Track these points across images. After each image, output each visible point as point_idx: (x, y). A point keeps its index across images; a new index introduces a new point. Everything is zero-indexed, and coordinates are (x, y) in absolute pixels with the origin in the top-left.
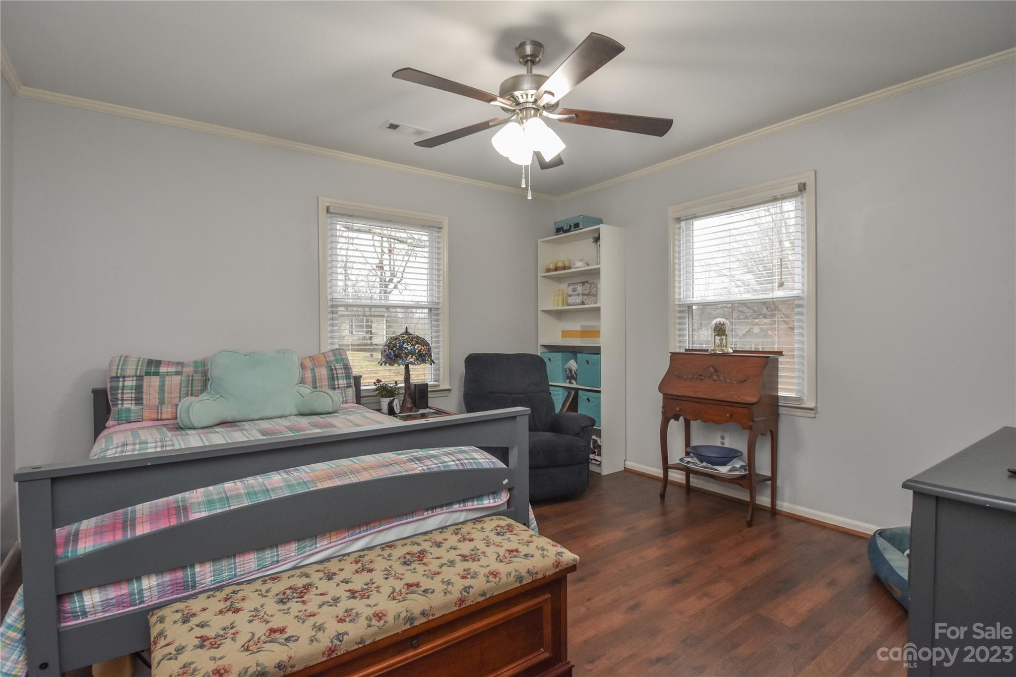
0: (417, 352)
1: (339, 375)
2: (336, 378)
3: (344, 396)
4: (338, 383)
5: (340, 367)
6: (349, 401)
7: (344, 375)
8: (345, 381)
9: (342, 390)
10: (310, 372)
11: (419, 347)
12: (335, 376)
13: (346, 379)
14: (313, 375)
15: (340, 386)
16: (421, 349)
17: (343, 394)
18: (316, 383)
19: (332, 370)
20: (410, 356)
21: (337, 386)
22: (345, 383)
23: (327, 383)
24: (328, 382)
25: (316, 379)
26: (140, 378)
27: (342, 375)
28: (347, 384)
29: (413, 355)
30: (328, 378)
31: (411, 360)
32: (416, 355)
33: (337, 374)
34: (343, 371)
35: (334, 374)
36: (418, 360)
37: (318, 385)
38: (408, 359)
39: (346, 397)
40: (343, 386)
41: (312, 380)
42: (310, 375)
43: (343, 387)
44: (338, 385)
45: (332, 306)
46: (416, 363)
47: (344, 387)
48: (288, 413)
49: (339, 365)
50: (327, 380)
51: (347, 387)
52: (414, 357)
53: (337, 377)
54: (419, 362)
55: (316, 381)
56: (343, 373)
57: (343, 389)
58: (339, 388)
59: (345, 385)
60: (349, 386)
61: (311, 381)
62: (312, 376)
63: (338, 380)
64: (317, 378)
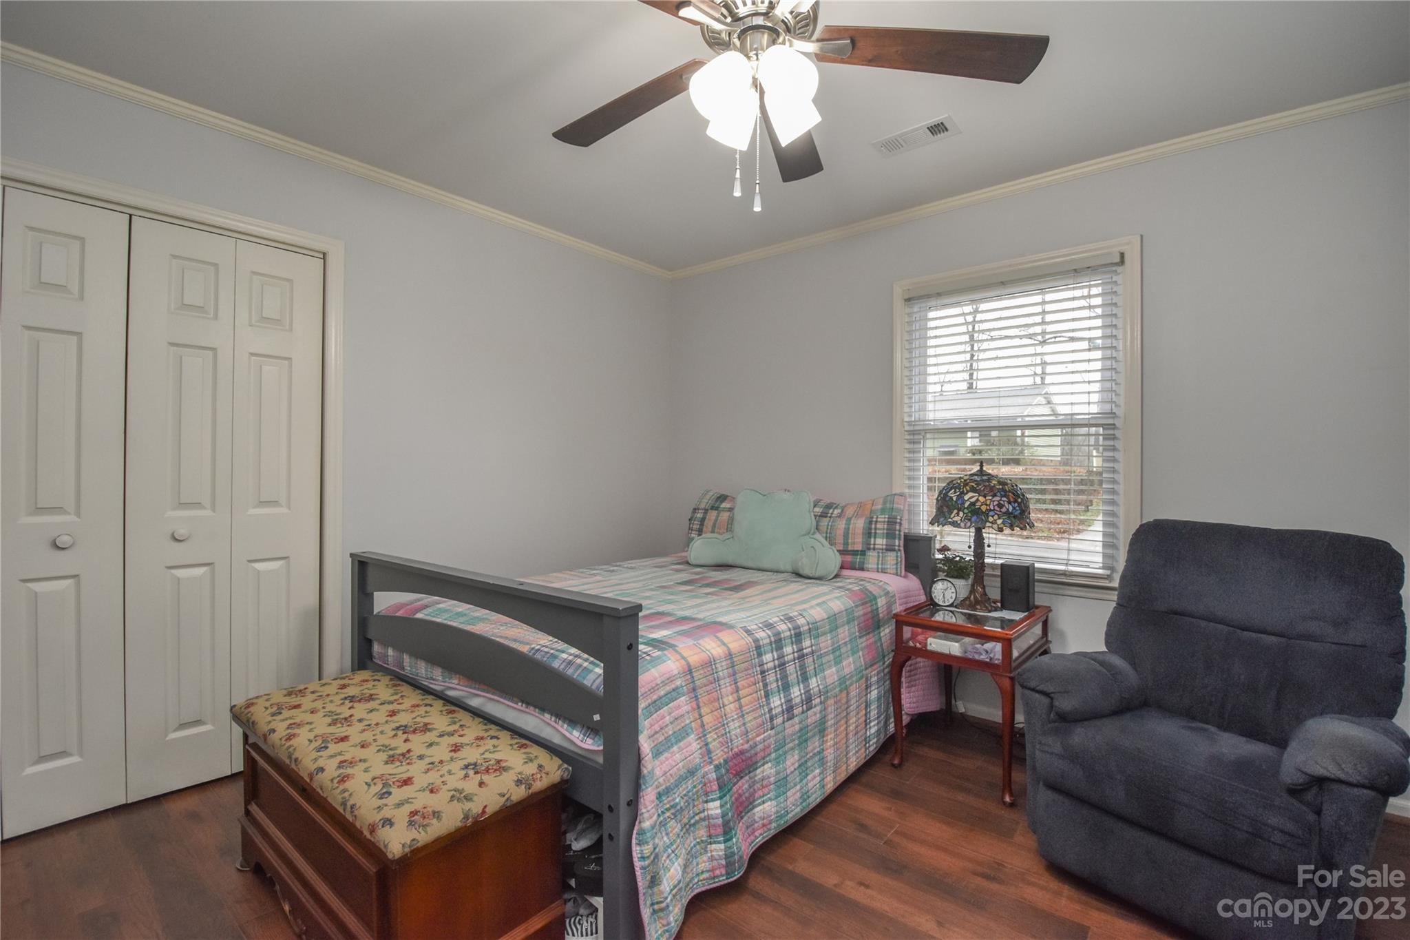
0: (966, 506)
1: (878, 531)
2: (873, 534)
3: (880, 562)
4: (875, 541)
5: (883, 520)
6: (889, 571)
7: (885, 531)
8: (885, 540)
9: (878, 552)
10: (844, 522)
11: (974, 497)
12: (873, 531)
13: (887, 538)
14: (847, 526)
15: (876, 546)
16: (978, 500)
17: (881, 559)
18: (848, 539)
19: (871, 522)
20: (956, 511)
21: (872, 546)
22: (884, 543)
23: (861, 540)
24: (863, 538)
25: (848, 533)
26: (706, 511)
27: (882, 532)
28: (886, 545)
29: (959, 510)
30: (863, 534)
31: (956, 519)
32: (966, 511)
33: (876, 529)
34: (886, 526)
35: (870, 529)
36: (969, 520)
37: (850, 541)
38: (952, 516)
39: (882, 564)
40: (881, 547)
41: (844, 533)
42: (843, 526)
43: (880, 549)
44: (874, 544)
45: (913, 433)
46: (962, 525)
47: (882, 549)
48: (782, 568)
49: (883, 516)
50: (861, 536)
51: (887, 550)
52: (961, 514)
53: (875, 533)
54: (969, 524)
55: (848, 535)
56: (884, 529)
57: (881, 551)
58: (874, 549)
59: (884, 547)
60: (890, 548)
61: (842, 534)
62: (845, 528)
63: (875, 538)
64: (850, 532)
